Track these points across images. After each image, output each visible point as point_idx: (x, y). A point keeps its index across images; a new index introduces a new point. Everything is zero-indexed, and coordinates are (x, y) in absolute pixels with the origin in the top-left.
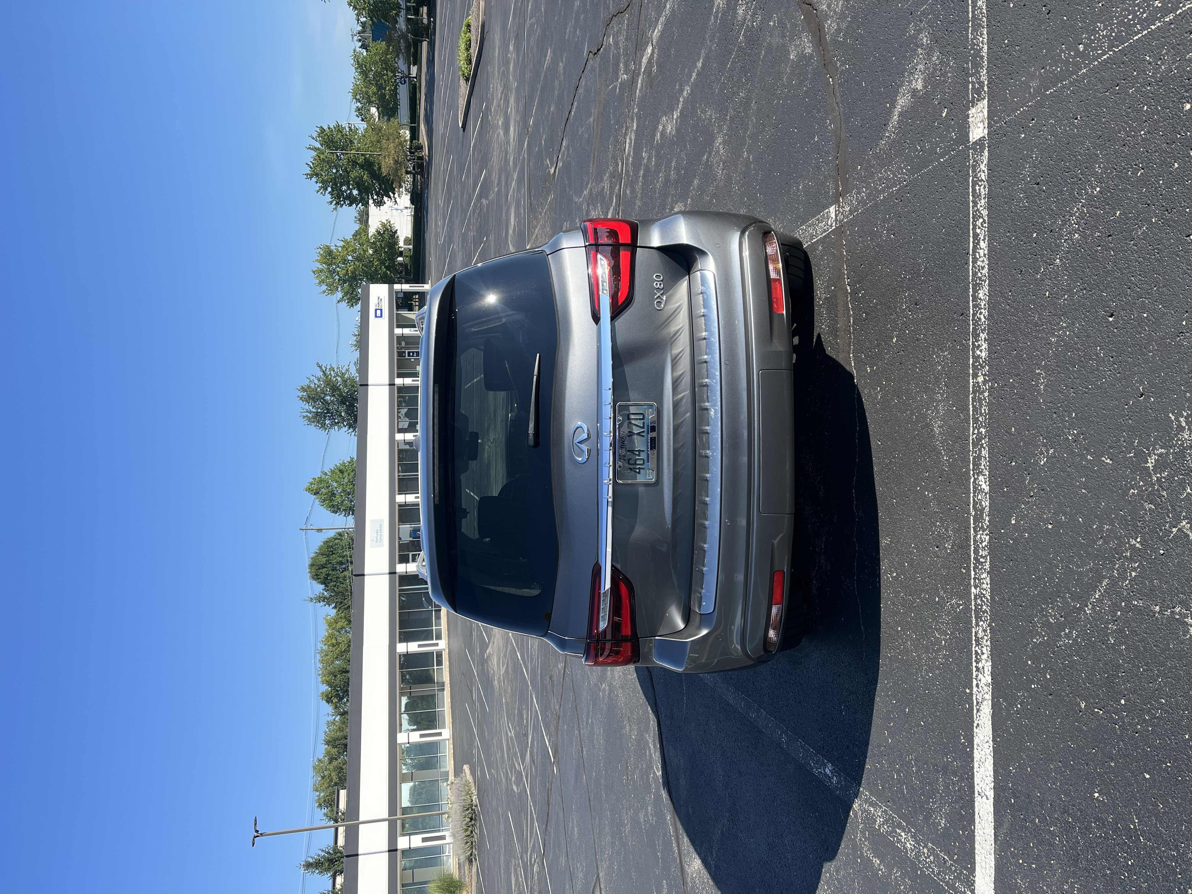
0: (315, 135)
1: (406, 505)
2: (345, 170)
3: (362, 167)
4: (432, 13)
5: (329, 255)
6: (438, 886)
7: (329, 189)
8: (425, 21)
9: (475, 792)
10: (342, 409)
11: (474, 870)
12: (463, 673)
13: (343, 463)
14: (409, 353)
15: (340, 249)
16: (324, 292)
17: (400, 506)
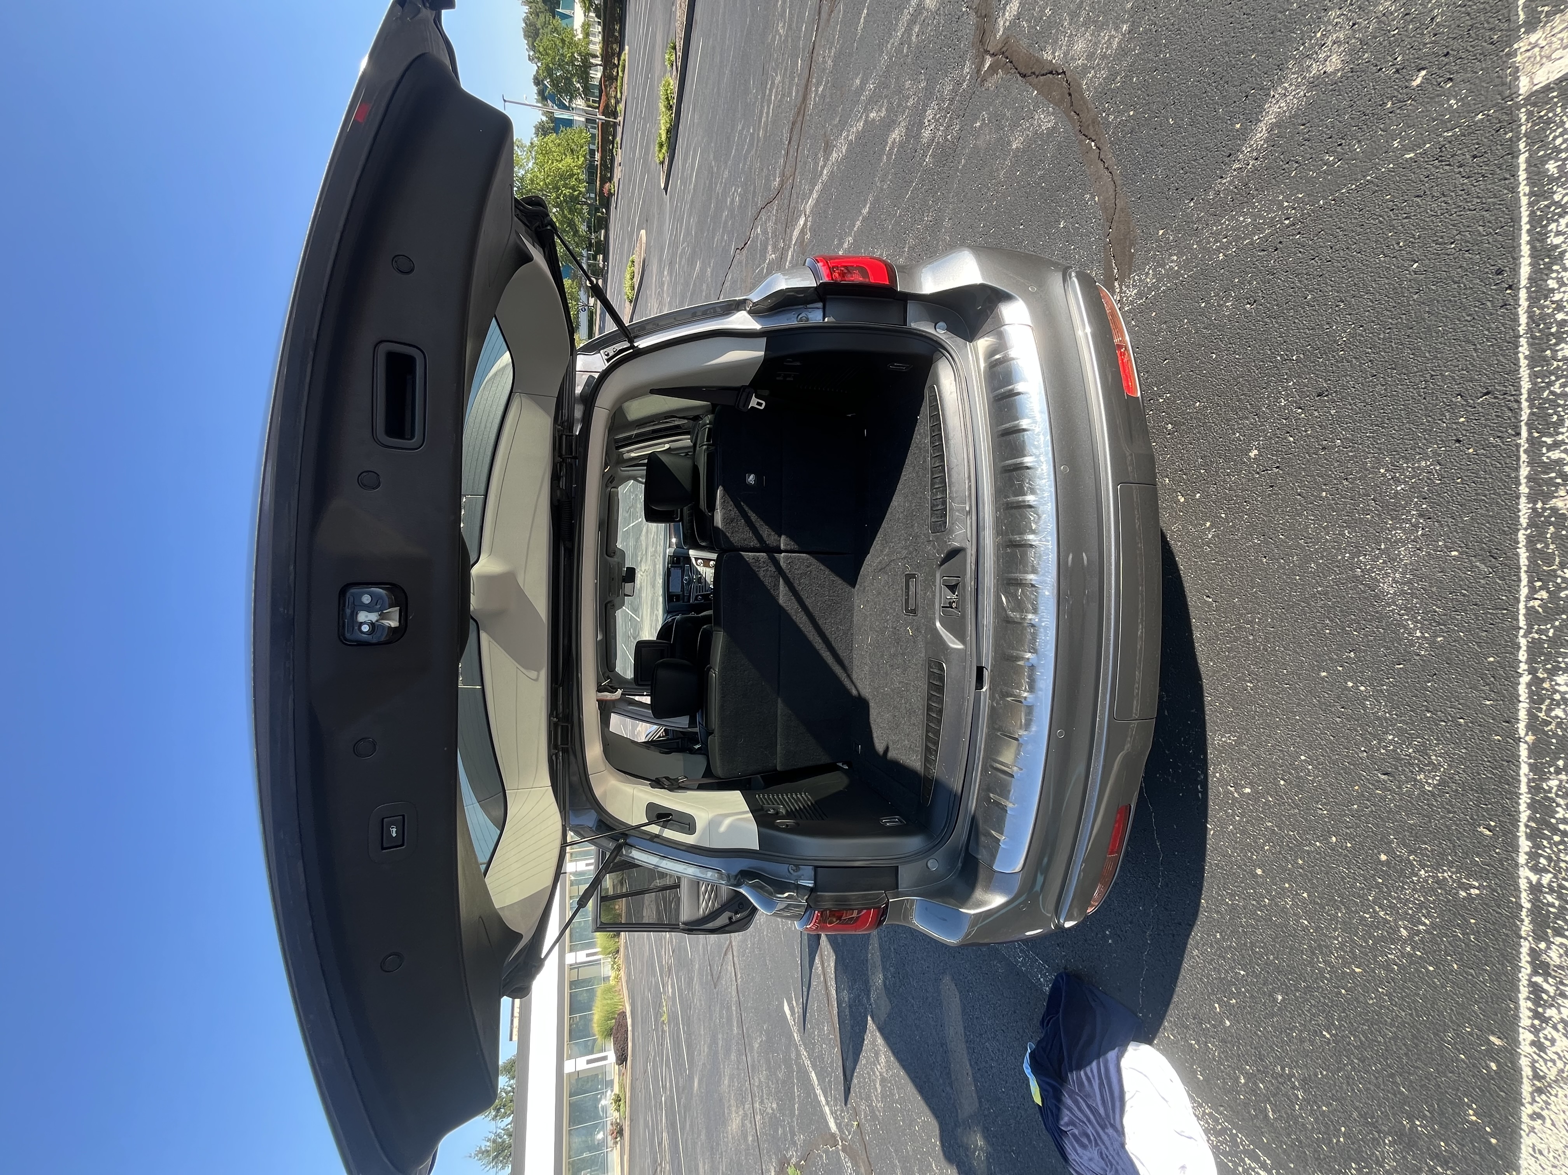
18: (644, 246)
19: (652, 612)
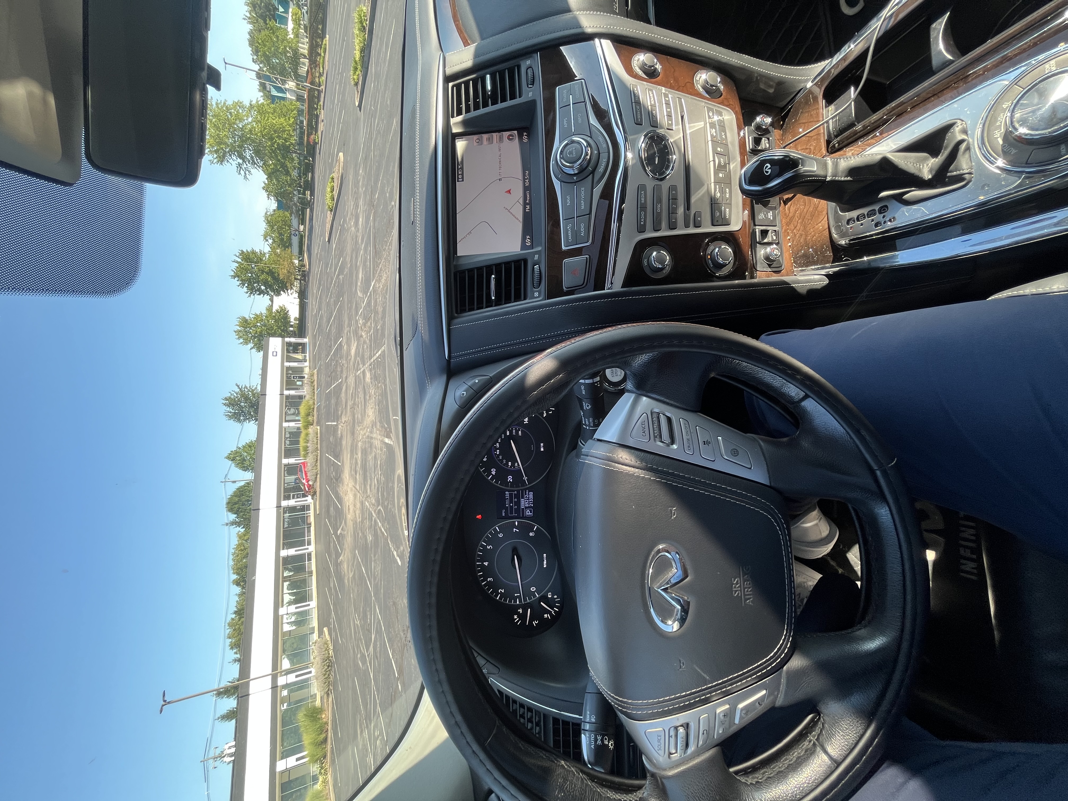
0: (238, 254)
1: (289, 464)
2: (256, 275)
3: (267, 273)
4: (312, 194)
5: (245, 323)
6: (305, 715)
7: (246, 285)
8: (309, 199)
9: (331, 648)
10: (252, 411)
11: (330, 699)
12: (324, 568)
13: (252, 441)
14: (294, 377)
15: (252, 319)
16: (241, 343)
17: (285, 465)
18: (341, 164)
19: (352, 457)
